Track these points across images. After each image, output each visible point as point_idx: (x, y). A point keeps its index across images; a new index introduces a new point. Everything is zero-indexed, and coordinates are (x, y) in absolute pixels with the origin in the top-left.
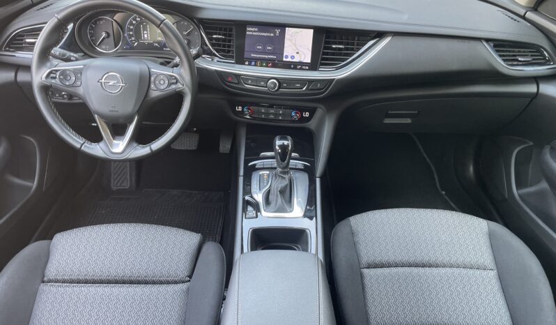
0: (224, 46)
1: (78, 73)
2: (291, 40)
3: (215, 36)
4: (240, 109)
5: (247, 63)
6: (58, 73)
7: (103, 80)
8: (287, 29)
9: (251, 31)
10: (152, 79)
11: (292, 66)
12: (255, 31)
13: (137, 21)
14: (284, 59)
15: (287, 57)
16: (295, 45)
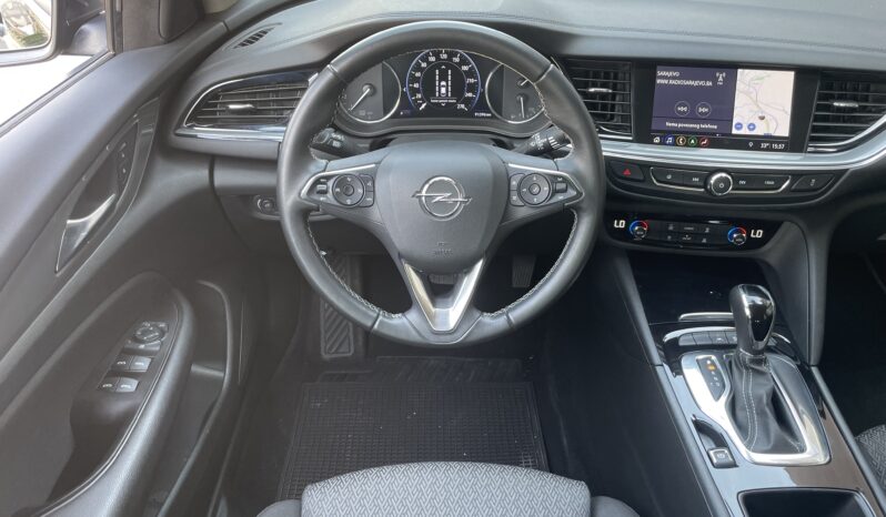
0: (604, 107)
1: (368, 179)
2: (747, 93)
3: (592, 90)
4: (622, 224)
5: (657, 140)
6: (330, 183)
7: (424, 193)
8: (740, 71)
9: (665, 77)
10: (514, 183)
11: (751, 144)
12: (674, 78)
13: (429, 63)
14: (734, 131)
15: (739, 126)
16: (756, 102)
